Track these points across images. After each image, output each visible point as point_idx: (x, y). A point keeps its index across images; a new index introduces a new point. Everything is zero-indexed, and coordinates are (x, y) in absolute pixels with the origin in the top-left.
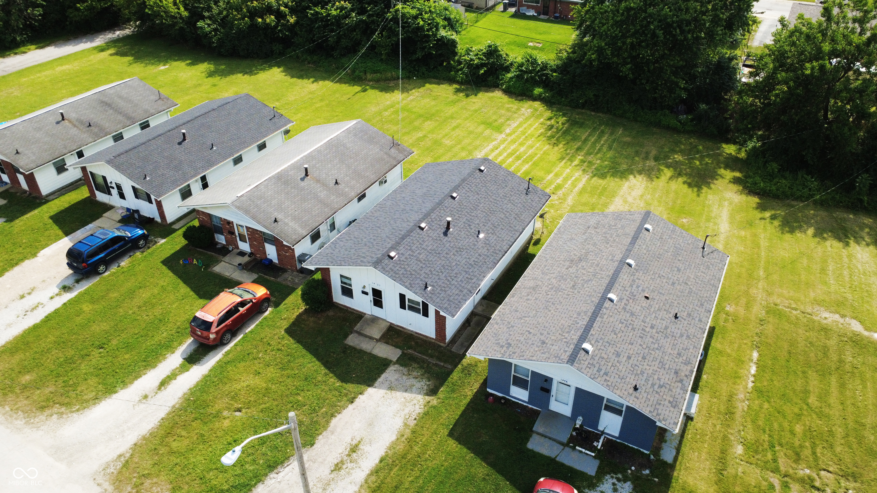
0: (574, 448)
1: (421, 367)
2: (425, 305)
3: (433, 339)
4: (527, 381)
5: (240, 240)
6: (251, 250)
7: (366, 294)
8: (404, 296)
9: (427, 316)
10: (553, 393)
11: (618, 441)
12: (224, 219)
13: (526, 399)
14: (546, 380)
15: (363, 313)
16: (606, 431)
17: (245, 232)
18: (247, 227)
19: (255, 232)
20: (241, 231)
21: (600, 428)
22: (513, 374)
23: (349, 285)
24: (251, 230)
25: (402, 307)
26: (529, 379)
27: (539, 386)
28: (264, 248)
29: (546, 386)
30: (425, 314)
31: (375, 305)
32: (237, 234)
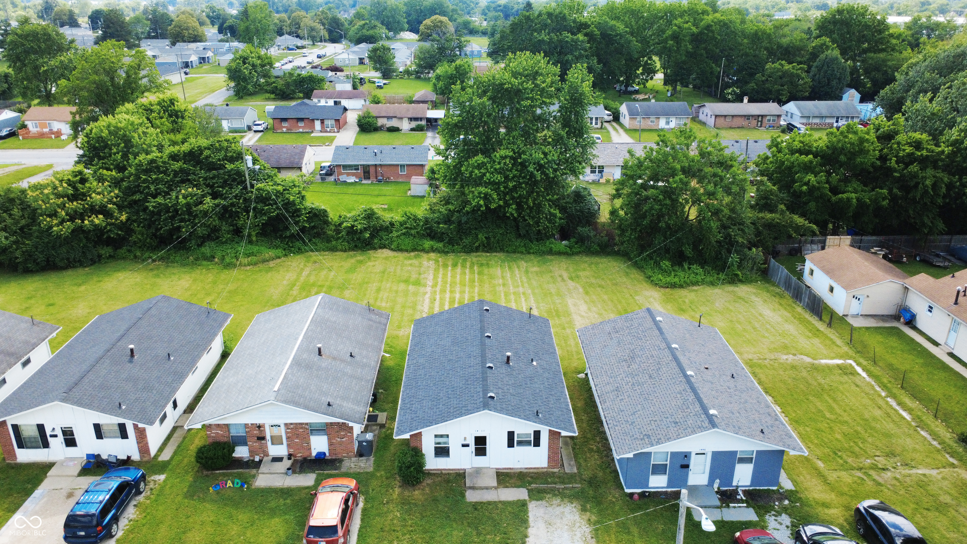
0: (728, 506)
1: (555, 495)
2: (537, 434)
3: (544, 468)
4: (667, 465)
5: (273, 444)
6: (288, 451)
7: (467, 445)
8: (513, 432)
9: (539, 445)
10: (691, 467)
11: (751, 488)
12: (252, 424)
13: (665, 485)
14: (686, 456)
15: (461, 470)
16: (740, 484)
17: (282, 432)
18: (286, 425)
19: (299, 426)
20: (276, 431)
21: (734, 484)
22: (652, 463)
23: (445, 443)
24: (292, 426)
25: (511, 444)
26: (668, 463)
27: (678, 465)
28: (309, 443)
29: (685, 463)
30: (537, 443)
31: (477, 454)
32: (268, 437)
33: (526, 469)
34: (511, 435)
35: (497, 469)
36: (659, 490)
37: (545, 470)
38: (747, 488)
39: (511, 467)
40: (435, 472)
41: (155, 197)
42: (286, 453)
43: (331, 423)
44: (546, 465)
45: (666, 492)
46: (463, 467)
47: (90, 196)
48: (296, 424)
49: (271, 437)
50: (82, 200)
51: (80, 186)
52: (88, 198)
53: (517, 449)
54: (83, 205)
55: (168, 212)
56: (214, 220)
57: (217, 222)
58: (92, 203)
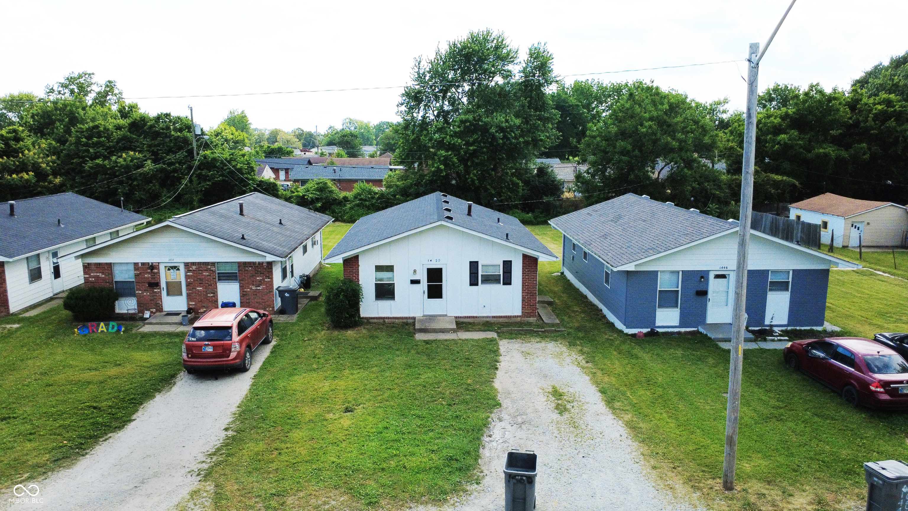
0: (765, 340)
2: (507, 265)
3: (518, 316)
4: (678, 291)
5: (168, 294)
6: (188, 304)
7: (417, 282)
8: (477, 263)
9: (510, 283)
10: (710, 295)
11: (789, 328)
12: (143, 264)
13: (676, 323)
14: (702, 277)
15: (409, 318)
16: (774, 323)
17: (181, 276)
18: (187, 265)
19: (203, 267)
20: (173, 276)
21: (767, 322)
22: (658, 289)
23: (389, 279)
24: (194, 267)
25: (474, 282)
26: (680, 289)
27: (693, 292)
28: (215, 293)
29: (701, 288)
30: (508, 281)
31: (430, 296)
32: (163, 285)
33: (494, 317)
34: (474, 266)
35: (456, 317)
36: (670, 330)
37: (519, 319)
38: (784, 328)
39: (475, 315)
40: (375, 321)
41: (93, 159)
42: (186, 309)
43: (245, 263)
44: (520, 314)
45: (679, 333)
46: (412, 315)
47: (23, 153)
48: (199, 263)
49: (167, 283)
50: (14, 157)
51: (12, 143)
52: (20, 154)
53: (482, 288)
54: (14, 161)
55: (106, 174)
56: (154, 185)
57: (157, 187)
58: (23, 160)
